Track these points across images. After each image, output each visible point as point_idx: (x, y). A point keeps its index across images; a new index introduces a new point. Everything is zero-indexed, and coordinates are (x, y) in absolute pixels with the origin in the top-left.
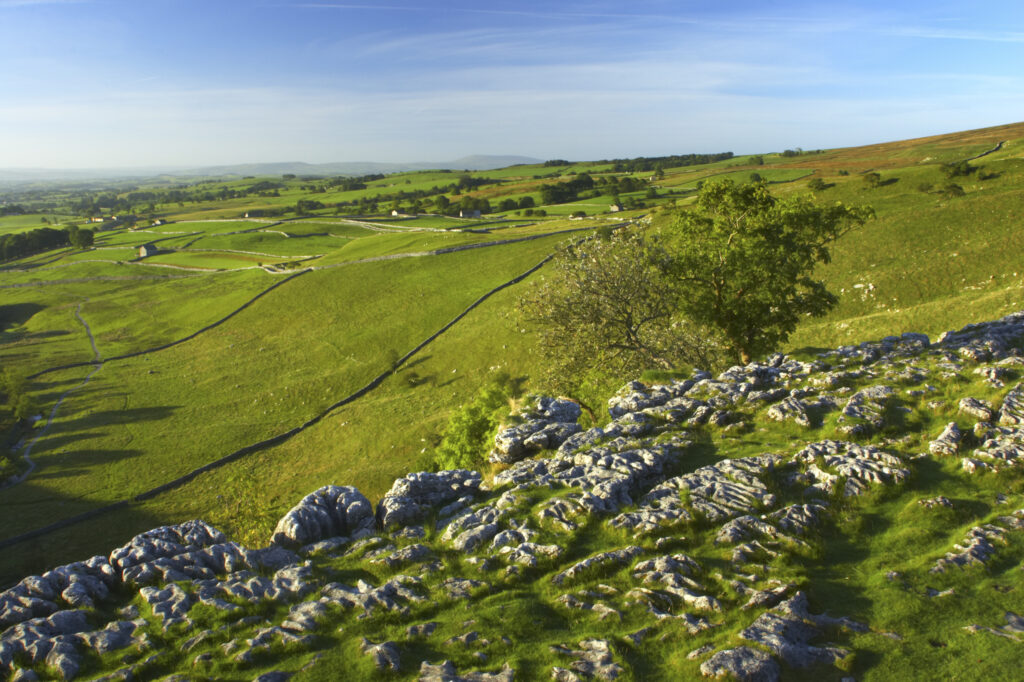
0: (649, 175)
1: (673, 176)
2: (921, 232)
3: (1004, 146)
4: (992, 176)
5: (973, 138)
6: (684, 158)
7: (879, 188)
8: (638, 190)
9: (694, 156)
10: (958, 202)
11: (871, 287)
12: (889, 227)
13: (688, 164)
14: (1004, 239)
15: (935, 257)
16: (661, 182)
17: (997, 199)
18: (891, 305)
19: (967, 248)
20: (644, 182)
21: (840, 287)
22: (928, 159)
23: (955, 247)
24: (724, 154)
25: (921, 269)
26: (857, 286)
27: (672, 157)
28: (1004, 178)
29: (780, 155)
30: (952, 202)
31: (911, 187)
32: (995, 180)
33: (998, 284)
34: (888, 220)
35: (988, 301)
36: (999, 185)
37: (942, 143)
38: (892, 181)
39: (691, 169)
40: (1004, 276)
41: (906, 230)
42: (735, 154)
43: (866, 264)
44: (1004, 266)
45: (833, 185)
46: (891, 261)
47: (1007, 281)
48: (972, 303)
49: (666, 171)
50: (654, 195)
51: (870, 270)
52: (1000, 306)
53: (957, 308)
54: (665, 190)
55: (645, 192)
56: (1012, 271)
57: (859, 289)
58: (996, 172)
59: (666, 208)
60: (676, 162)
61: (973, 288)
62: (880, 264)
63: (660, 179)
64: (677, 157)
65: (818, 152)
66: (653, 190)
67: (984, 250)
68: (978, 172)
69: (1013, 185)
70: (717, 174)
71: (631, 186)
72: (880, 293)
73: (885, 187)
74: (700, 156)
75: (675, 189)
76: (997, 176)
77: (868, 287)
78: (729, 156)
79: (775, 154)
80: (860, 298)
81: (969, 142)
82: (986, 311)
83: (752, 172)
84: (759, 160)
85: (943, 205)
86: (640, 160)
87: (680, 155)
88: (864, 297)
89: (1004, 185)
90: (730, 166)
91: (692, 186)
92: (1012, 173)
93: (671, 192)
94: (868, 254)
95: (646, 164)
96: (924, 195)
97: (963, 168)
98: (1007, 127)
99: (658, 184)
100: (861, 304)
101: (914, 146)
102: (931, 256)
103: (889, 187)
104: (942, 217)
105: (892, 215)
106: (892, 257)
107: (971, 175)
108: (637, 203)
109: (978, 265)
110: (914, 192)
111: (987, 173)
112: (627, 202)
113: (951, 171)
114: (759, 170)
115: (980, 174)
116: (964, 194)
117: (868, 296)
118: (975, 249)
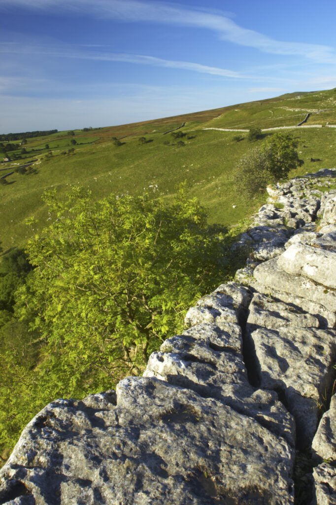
0: (19, 142)
1: (31, 142)
2: (171, 162)
3: (186, 125)
4: (192, 138)
5: (168, 121)
6: (33, 133)
7: (146, 144)
8: (15, 150)
9: (38, 132)
10: (183, 148)
11: (157, 186)
12: (157, 160)
13: (36, 136)
14: (206, 163)
15: (179, 172)
16: (26, 145)
17: (199, 147)
18: (166, 193)
19: (192, 168)
20: (18, 145)
21: (143, 187)
22: (155, 131)
23: (187, 167)
24: (53, 131)
25: (175, 177)
26: (150, 186)
27: (27, 132)
28: (197, 138)
29: (82, 130)
30: (180, 148)
31: (160, 143)
32: (194, 139)
33: (208, 182)
34: (155, 158)
35: (209, 188)
36: (196, 141)
37: (156, 123)
38: (151, 141)
39: (39, 138)
40: (209, 178)
41: (164, 161)
42: (58, 131)
43: (151, 177)
44: (209, 174)
45: (124, 143)
46: (162, 175)
47: (212, 180)
48: (202, 189)
49: (27, 139)
50: (24, 152)
51: (154, 179)
52: (214, 189)
53: (197, 192)
54: (30, 149)
55: (20, 150)
56: (212, 176)
57: (152, 187)
58: (194, 136)
59: (47, 157)
60: (29, 135)
61: (198, 184)
62: (157, 176)
63: (25, 144)
64: (29, 133)
65: (100, 128)
66: (24, 149)
67: (199, 168)
68: (186, 136)
69: (202, 141)
70: (54, 141)
71: (11, 148)
72: (161, 188)
73: (148, 144)
74: (41, 132)
75: (35, 149)
76: (194, 138)
77: (155, 186)
78: (56, 131)
79: (79, 130)
80: (153, 192)
81: (167, 123)
82: (209, 192)
83: (71, 139)
84: (72, 133)
85: (177, 150)
86: (10, 135)
87: (31, 131)
88: (154, 191)
89: (198, 141)
90: (58, 137)
91: (43, 147)
92: (200, 136)
93: (33, 150)
94: (151, 172)
95: (15, 136)
96: (166, 146)
97: (180, 134)
98: (181, 116)
99: (24, 146)
100: (154, 194)
101: (143, 125)
102: (178, 172)
103: (149, 143)
104: (178, 155)
105: (156, 155)
106: (161, 173)
107: (184, 137)
108: (17, 156)
109: (198, 174)
110: (162, 145)
111: (190, 136)
112: (12, 156)
113: (176, 136)
114: (74, 138)
115: (188, 136)
116: (185, 145)
117: (156, 190)
118: (196, 168)
